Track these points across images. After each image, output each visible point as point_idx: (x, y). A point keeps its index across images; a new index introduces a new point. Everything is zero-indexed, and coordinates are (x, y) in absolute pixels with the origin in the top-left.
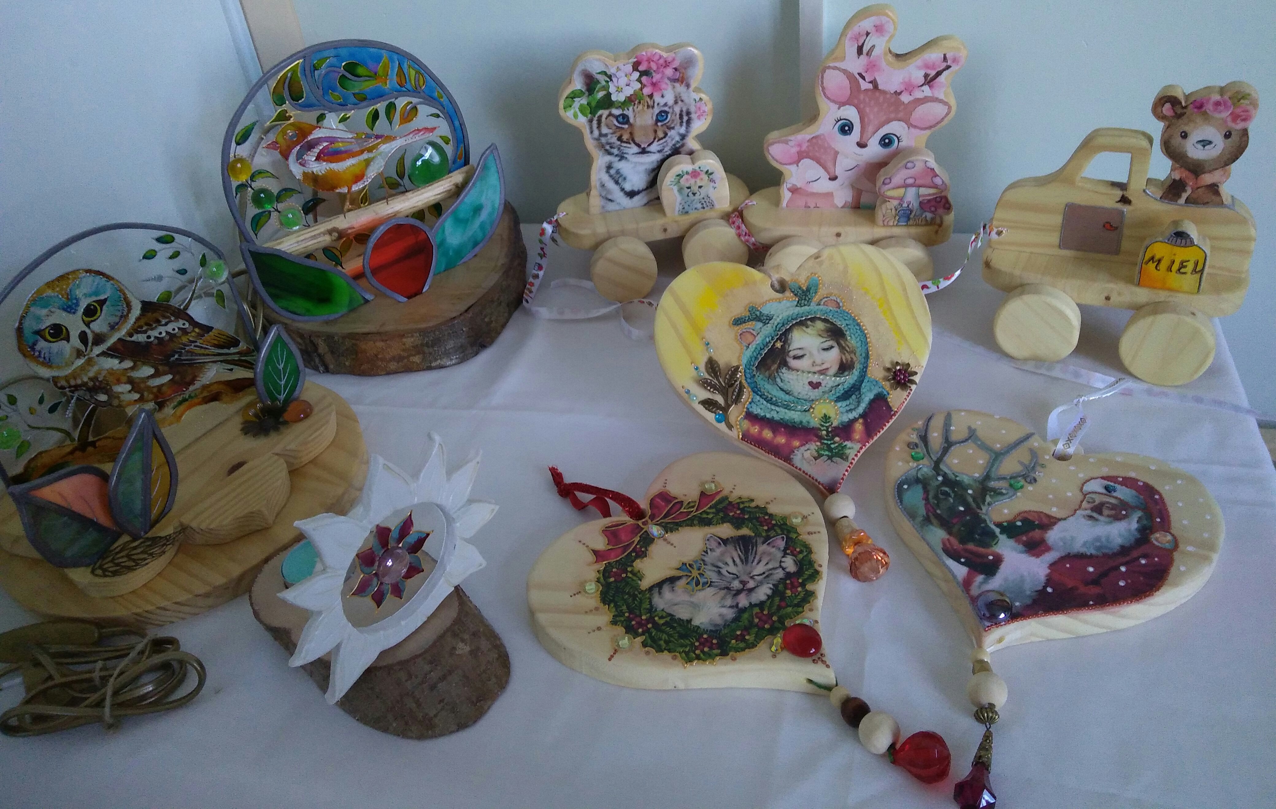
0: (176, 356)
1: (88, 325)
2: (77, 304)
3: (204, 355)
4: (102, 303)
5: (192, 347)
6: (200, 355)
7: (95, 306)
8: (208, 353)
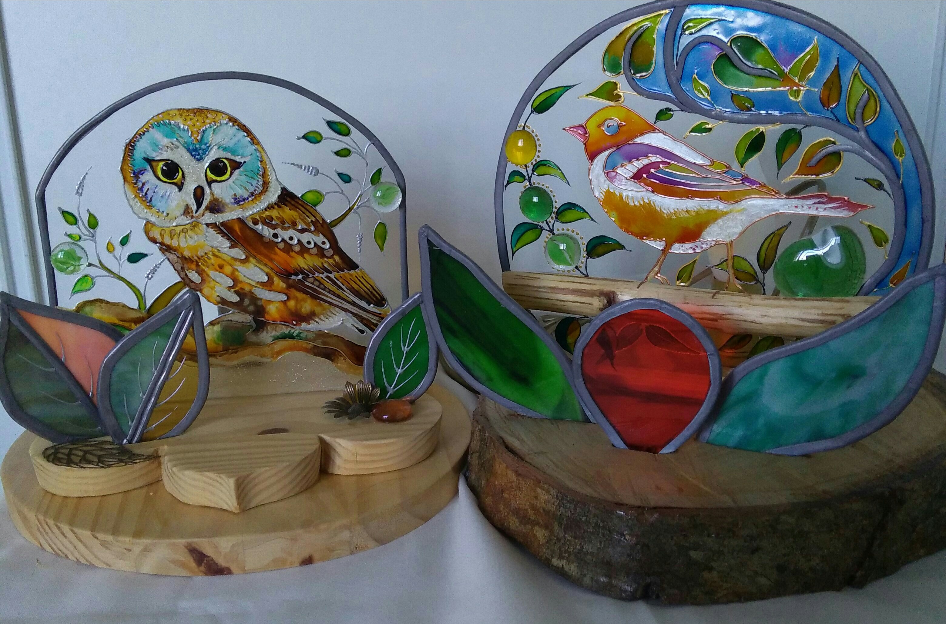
0: (300, 277)
1: (210, 183)
2: (206, 151)
3: (334, 294)
4: (236, 165)
5: (323, 276)
6: (330, 291)
7: (225, 164)
8: (341, 294)
